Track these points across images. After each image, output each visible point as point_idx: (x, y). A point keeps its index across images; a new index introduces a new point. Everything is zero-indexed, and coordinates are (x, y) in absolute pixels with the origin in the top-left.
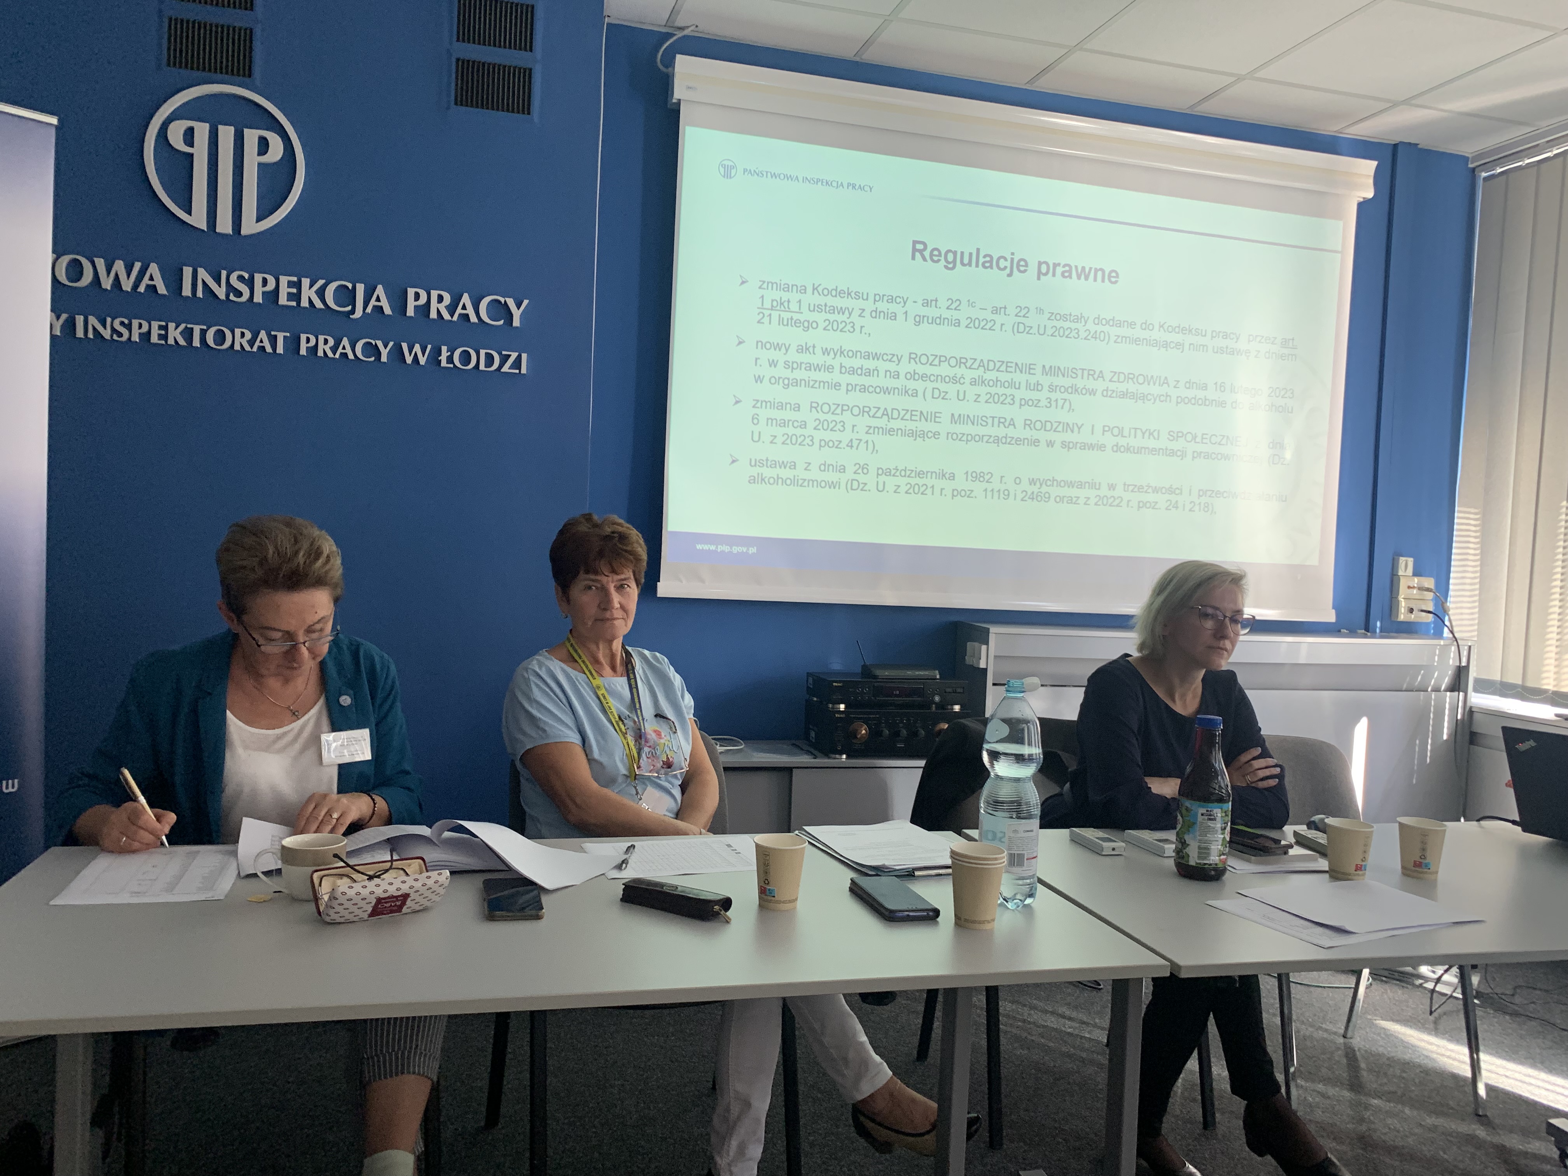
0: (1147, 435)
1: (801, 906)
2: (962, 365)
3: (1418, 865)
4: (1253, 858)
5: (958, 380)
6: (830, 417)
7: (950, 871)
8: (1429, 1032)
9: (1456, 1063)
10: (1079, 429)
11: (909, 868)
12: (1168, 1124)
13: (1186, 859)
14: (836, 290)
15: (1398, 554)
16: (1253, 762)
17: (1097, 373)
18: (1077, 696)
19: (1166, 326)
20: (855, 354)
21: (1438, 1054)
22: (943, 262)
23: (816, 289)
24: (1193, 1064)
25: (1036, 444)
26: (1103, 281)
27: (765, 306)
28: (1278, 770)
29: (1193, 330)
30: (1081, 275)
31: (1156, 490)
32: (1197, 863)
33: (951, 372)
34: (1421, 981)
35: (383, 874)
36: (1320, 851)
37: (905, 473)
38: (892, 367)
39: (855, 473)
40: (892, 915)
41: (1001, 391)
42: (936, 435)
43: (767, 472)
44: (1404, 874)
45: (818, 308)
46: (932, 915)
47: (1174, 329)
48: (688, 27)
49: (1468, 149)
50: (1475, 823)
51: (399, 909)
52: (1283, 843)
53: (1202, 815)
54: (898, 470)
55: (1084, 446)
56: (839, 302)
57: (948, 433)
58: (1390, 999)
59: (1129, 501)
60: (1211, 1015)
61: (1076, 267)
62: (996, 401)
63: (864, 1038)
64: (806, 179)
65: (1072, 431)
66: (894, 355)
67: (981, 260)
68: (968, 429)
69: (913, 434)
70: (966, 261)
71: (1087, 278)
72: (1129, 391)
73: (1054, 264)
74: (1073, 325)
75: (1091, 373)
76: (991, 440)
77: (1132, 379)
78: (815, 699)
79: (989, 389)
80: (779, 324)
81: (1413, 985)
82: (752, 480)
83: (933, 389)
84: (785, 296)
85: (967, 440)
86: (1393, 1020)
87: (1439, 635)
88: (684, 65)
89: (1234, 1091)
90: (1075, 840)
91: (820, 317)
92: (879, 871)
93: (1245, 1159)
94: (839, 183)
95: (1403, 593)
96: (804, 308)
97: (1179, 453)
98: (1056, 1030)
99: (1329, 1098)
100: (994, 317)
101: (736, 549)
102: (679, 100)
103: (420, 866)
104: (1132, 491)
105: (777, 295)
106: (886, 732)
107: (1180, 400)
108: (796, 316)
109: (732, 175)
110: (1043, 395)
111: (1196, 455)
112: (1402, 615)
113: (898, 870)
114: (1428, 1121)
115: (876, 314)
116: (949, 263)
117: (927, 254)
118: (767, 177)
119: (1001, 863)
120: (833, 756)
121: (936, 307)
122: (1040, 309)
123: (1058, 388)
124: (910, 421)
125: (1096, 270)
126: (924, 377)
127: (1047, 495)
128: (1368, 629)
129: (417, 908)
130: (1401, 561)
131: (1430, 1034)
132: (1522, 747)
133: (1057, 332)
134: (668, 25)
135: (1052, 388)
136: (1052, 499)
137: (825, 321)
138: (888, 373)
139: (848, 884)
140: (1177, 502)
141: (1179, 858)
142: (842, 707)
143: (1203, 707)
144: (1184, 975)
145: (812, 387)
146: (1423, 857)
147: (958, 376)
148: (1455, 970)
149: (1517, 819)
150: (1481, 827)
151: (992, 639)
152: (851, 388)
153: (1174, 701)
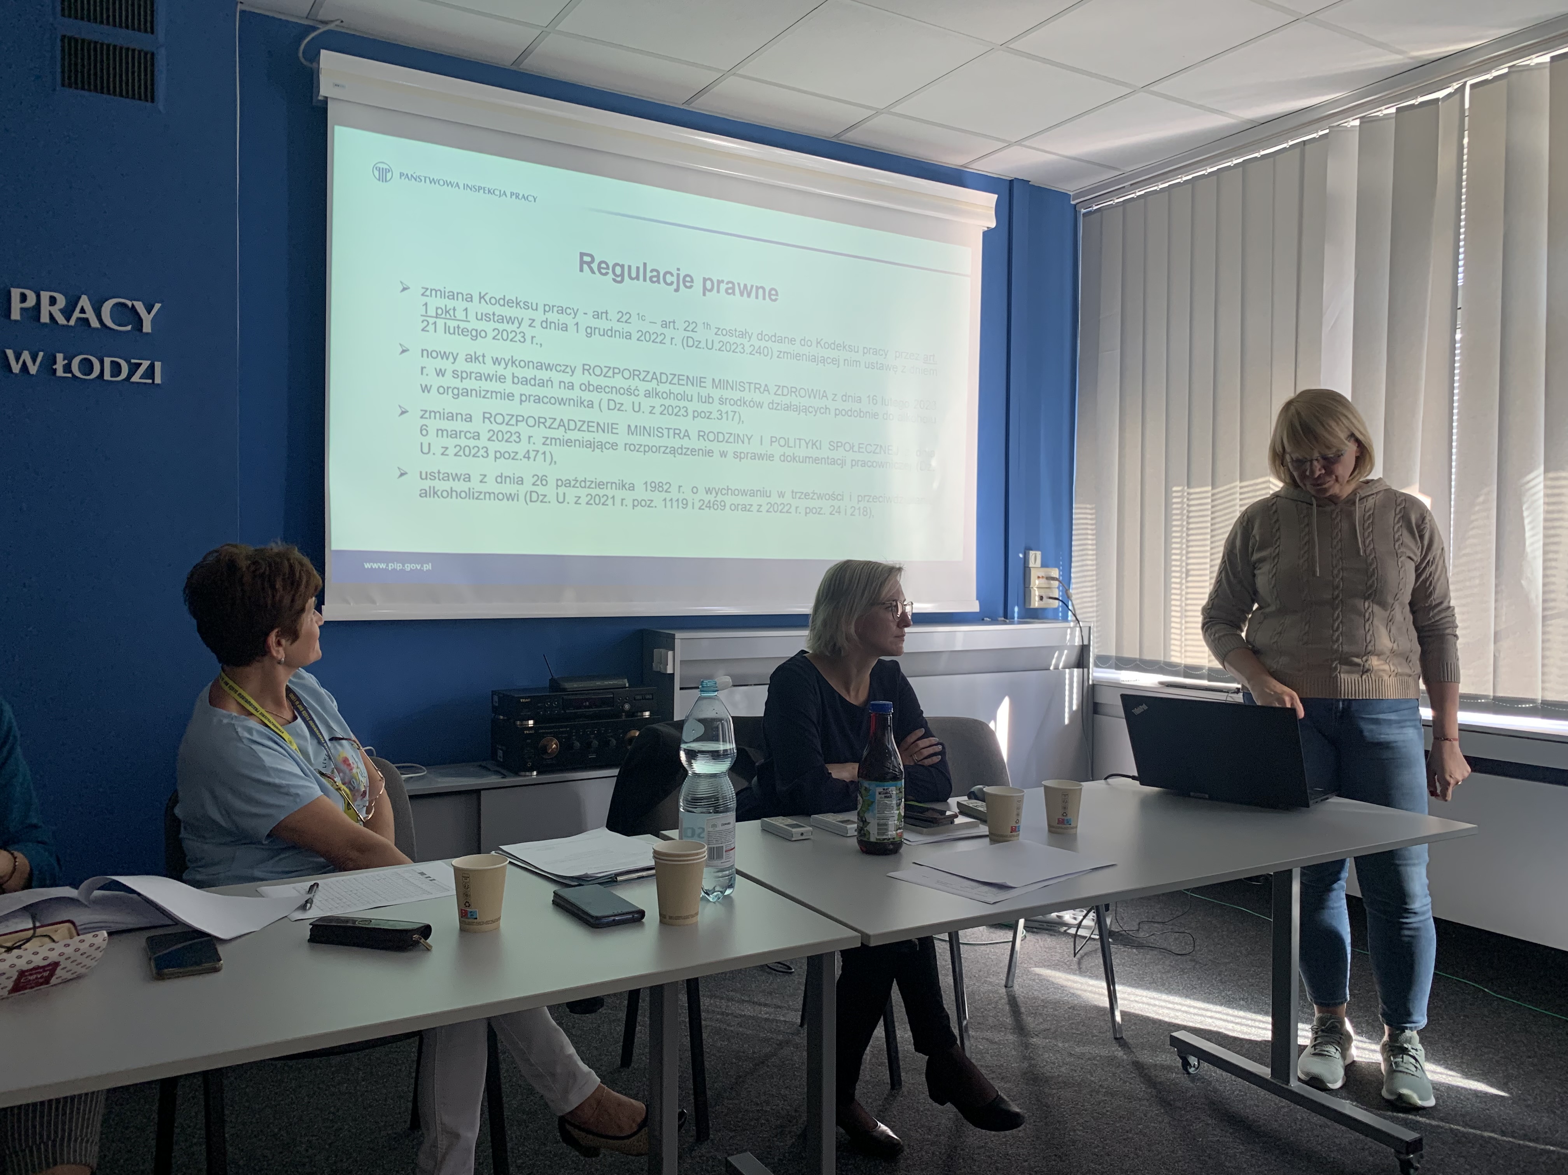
0: (810, 445)
1: (504, 924)
2: (636, 377)
3: (1061, 822)
4: (925, 830)
5: (632, 392)
6: (504, 428)
7: (653, 872)
8: (1073, 973)
9: (1096, 996)
10: (749, 440)
11: (611, 875)
12: (860, 1091)
13: (867, 837)
14: (504, 300)
15: (1027, 550)
16: (918, 742)
17: (763, 387)
18: (762, 693)
19: (822, 343)
20: (527, 364)
21: (1082, 990)
22: (611, 275)
23: (483, 297)
24: (879, 1031)
25: (710, 454)
26: (764, 298)
27: (429, 314)
28: (940, 747)
29: (847, 347)
30: (743, 292)
31: (820, 497)
32: (877, 839)
33: (625, 384)
34: (1065, 928)
35: (24, 944)
36: (981, 818)
37: (584, 484)
38: (566, 378)
39: (534, 484)
40: (597, 922)
41: (674, 403)
42: (614, 446)
43: (441, 485)
44: (1050, 831)
45: (485, 317)
46: (637, 917)
47: (830, 346)
48: (332, 21)
49: (1070, 188)
50: (1103, 781)
51: (47, 981)
52: (948, 813)
53: (880, 794)
54: (577, 481)
55: (754, 456)
56: (507, 312)
57: (626, 444)
58: (1041, 947)
59: (797, 508)
60: (895, 982)
61: (739, 284)
62: (670, 413)
63: (571, 1050)
64: (466, 186)
65: (743, 442)
66: (567, 366)
67: (649, 275)
68: (644, 440)
69: (590, 445)
70: (634, 275)
71: (749, 296)
72: (792, 404)
73: (718, 281)
74: (739, 341)
75: (757, 387)
76: (668, 451)
77: (794, 392)
78: (501, 717)
79: (662, 401)
80: (445, 333)
81: (1059, 932)
82: (424, 494)
83: (609, 400)
84: (450, 304)
85: (645, 451)
86: (1044, 966)
87: (1065, 619)
88: (328, 60)
89: (918, 1049)
90: (766, 830)
91: (489, 327)
92: (581, 880)
93: (928, 1110)
94: (502, 192)
95: (1036, 583)
96: (471, 317)
97: (839, 462)
98: (753, 1018)
99: (996, 1043)
100: (665, 331)
101: (408, 567)
102: (326, 98)
103: (69, 929)
104: (799, 498)
105: (442, 302)
106: (577, 744)
107: (838, 413)
108: (463, 325)
109: (388, 179)
110: (715, 407)
111: (855, 463)
112: (1036, 603)
113: (601, 877)
114: (1077, 1050)
115: (546, 324)
116: (617, 276)
117: (595, 266)
118: (425, 182)
119: (702, 858)
120: (523, 773)
121: (607, 319)
122: (707, 325)
123: (728, 401)
124: (587, 433)
125: (757, 288)
126: (598, 388)
127: (723, 504)
128: (1007, 617)
129: (69, 976)
130: (1031, 554)
131: (1074, 974)
132: (1137, 711)
133: (724, 347)
134: (309, 17)
135: (722, 401)
136: (728, 507)
137: (494, 330)
138: (562, 384)
139: (551, 897)
140: (839, 507)
141: (861, 836)
142: (531, 723)
143: (872, 695)
144: (873, 944)
145: (484, 397)
146: (1065, 814)
147: (633, 388)
148: (1092, 915)
149: (1136, 774)
150: (1108, 784)
151: (677, 643)
152: (524, 399)
153: (848, 692)
